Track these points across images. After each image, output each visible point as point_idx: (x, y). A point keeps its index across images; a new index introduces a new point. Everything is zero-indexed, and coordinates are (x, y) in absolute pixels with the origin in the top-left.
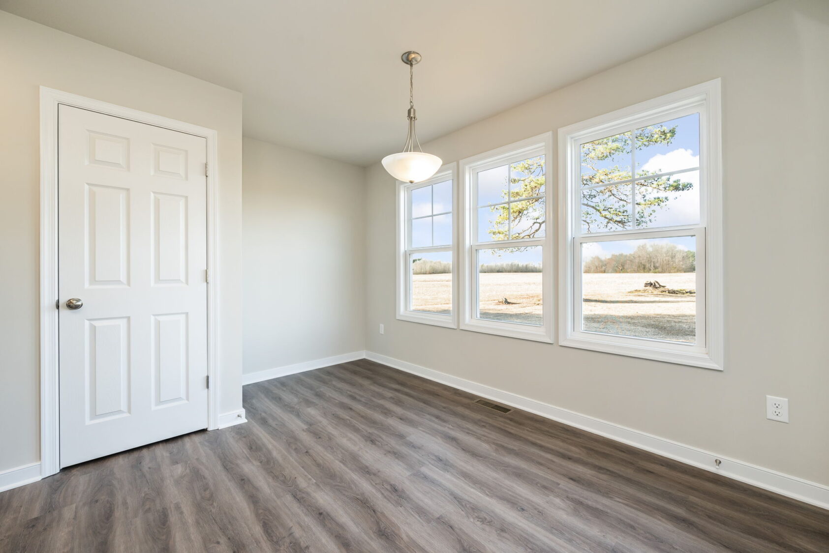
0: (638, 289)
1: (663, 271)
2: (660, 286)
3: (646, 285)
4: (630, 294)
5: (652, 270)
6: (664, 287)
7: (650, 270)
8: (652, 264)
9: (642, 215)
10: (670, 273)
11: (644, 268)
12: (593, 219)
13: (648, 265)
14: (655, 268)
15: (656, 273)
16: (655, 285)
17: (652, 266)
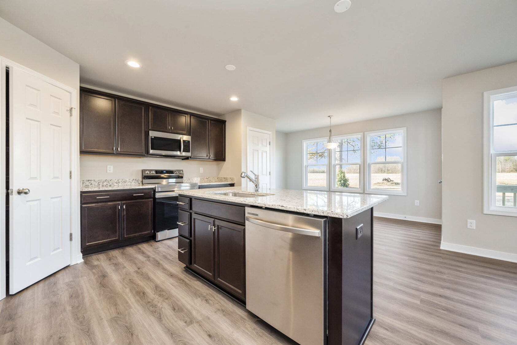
0: (379, 182)
1: (392, 173)
2: (391, 180)
3: (383, 180)
4: (375, 185)
5: (386, 172)
6: (393, 181)
7: (385, 172)
8: (386, 168)
9: (382, 142)
10: (396, 173)
11: (381, 170)
12: (356, 144)
13: (384, 169)
14: (388, 170)
15: (388, 173)
16: (388, 180)
17: (386, 170)
